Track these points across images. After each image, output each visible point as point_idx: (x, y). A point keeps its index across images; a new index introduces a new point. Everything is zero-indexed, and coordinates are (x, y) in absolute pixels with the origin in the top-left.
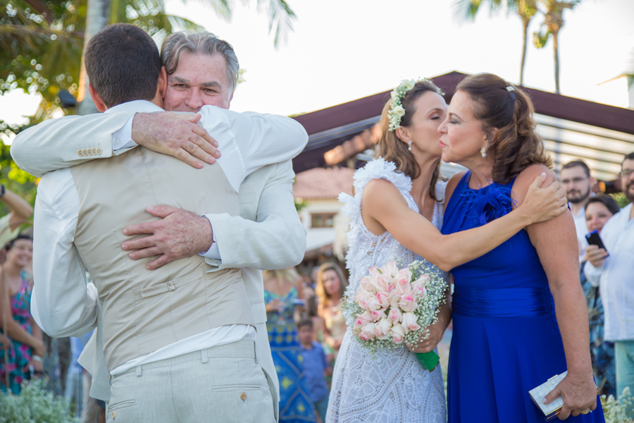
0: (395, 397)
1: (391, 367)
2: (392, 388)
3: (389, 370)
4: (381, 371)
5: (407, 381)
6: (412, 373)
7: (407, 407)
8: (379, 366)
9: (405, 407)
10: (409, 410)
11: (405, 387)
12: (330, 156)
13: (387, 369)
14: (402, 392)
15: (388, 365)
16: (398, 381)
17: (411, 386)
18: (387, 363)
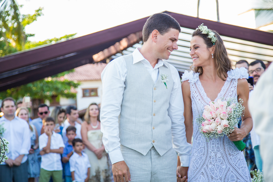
0: (204, 174)
1: (200, 161)
2: (203, 170)
3: (200, 162)
4: (196, 163)
5: (210, 166)
6: (212, 162)
7: (212, 178)
8: (195, 161)
9: (211, 178)
10: (214, 180)
11: (209, 169)
12: (96, 57)
13: (198, 162)
14: (208, 171)
15: (198, 160)
16: (205, 166)
17: (213, 168)
18: (198, 159)
